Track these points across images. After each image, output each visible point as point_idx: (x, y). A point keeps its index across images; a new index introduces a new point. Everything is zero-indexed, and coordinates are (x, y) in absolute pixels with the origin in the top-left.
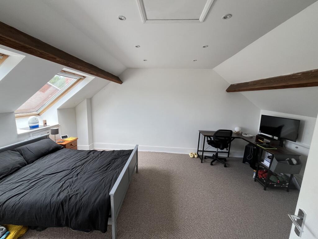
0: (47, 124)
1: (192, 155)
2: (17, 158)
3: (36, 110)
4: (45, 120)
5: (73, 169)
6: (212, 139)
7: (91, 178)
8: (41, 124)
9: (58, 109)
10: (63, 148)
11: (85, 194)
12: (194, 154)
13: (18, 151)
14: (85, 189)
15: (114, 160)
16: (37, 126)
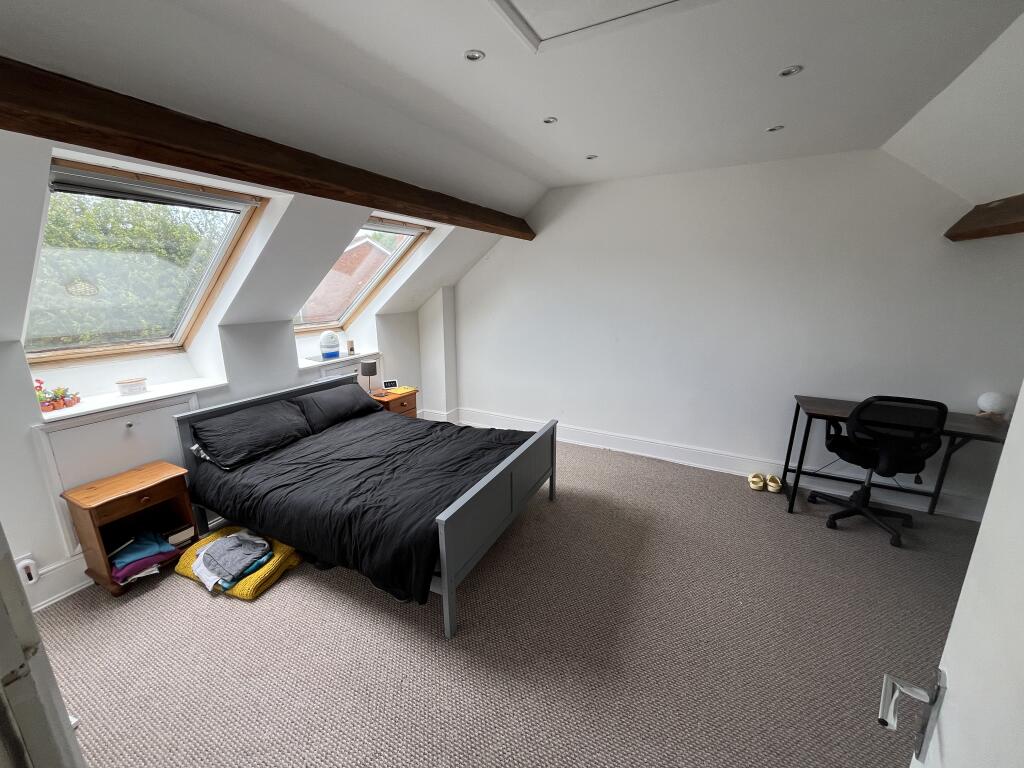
0: (356, 351)
1: (755, 480)
2: (295, 418)
3: (337, 318)
4: (350, 340)
5: (389, 456)
6: (844, 433)
7: (417, 483)
8: (343, 350)
9: (377, 315)
10: (382, 410)
11: (393, 510)
12: (768, 477)
13: (299, 403)
14: (397, 501)
15: (480, 452)
16: (335, 355)
